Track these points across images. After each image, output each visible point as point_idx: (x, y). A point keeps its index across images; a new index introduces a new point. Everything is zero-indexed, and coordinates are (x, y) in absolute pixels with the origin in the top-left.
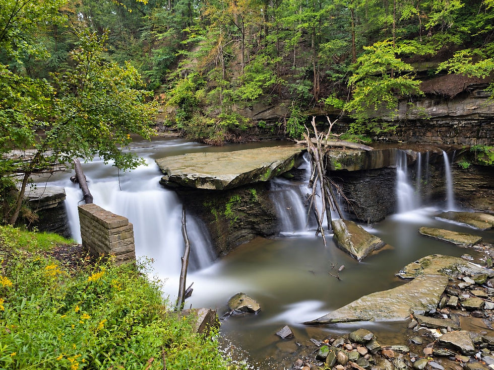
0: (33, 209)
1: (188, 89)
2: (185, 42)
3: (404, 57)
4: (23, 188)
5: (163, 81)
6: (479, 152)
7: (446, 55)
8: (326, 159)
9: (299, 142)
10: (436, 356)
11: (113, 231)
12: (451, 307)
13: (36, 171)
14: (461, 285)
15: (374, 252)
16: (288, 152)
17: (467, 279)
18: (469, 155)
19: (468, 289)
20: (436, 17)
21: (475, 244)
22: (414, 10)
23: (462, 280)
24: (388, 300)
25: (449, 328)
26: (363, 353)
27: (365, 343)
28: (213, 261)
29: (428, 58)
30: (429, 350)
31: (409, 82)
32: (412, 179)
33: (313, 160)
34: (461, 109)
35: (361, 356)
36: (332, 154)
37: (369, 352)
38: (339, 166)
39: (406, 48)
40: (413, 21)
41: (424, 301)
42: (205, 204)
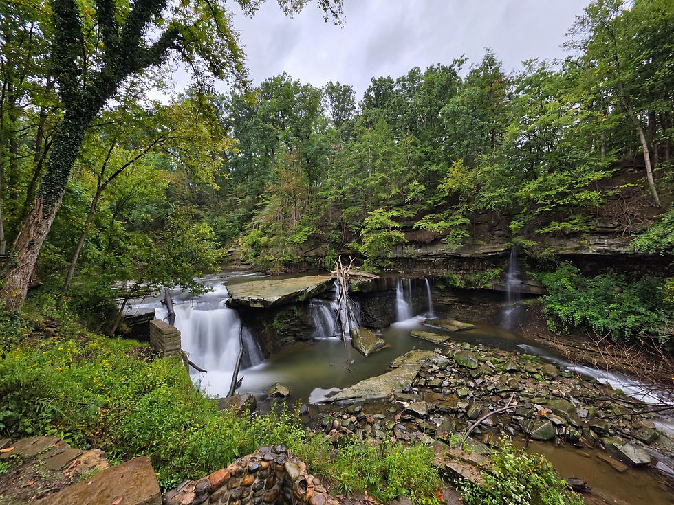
0: (128, 325)
1: (257, 235)
2: (258, 204)
3: (393, 218)
4: (122, 308)
5: (241, 230)
6: (449, 278)
7: (419, 217)
8: (348, 283)
9: (333, 272)
10: (402, 420)
11: (168, 336)
12: (421, 386)
13: (132, 297)
14: (430, 371)
15: (378, 350)
16: (321, 279)
17: (434, 366)
18: (443, 280)
19: (434, 372)
20: (411, 194)
21: (445, 342)
22: (399, 191)
23: (432, 367)
24: (378, 383)
25: (415, 400)
26: (353, 421)
27: (355, 414)
28: (261, 360)
29: (410, 219)
30: (398, 417)
31: (397, 234)
32: (405, 298)
33: (340, 285)
34: (434, 251)
35: (352, 422)
36: (352, 281)
37: (357, 420)
38: (356, 289)
39: (394, 213)
40: (398, 196)
41: (402, 383)
42: (258, 318)
